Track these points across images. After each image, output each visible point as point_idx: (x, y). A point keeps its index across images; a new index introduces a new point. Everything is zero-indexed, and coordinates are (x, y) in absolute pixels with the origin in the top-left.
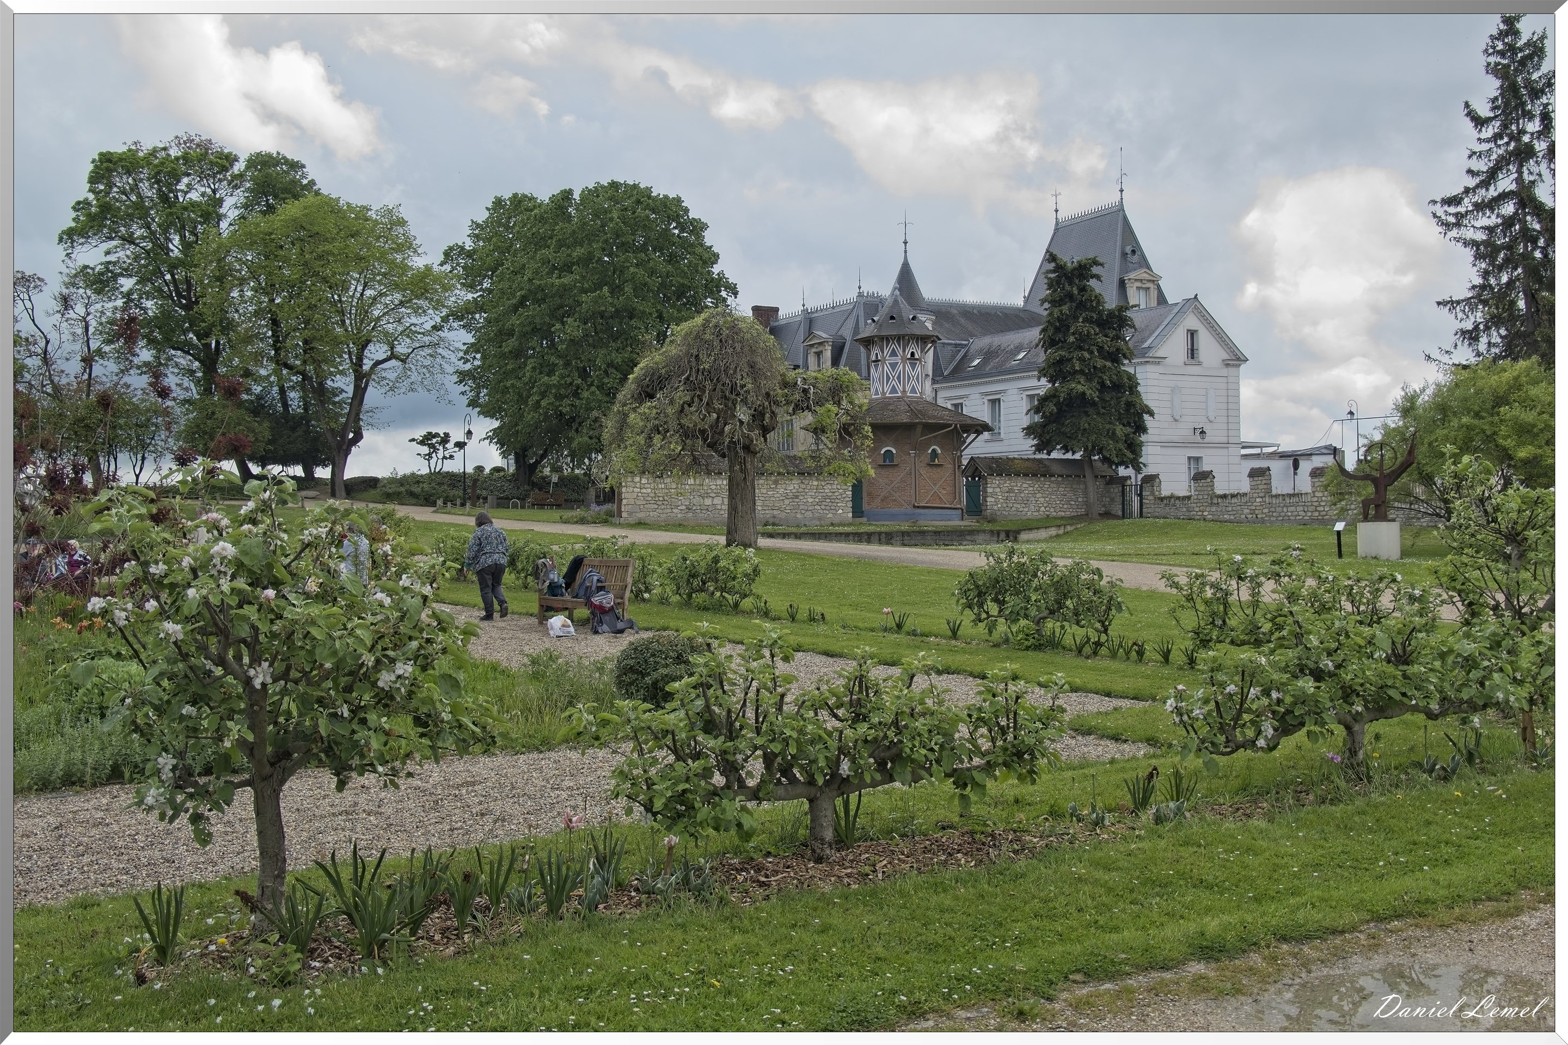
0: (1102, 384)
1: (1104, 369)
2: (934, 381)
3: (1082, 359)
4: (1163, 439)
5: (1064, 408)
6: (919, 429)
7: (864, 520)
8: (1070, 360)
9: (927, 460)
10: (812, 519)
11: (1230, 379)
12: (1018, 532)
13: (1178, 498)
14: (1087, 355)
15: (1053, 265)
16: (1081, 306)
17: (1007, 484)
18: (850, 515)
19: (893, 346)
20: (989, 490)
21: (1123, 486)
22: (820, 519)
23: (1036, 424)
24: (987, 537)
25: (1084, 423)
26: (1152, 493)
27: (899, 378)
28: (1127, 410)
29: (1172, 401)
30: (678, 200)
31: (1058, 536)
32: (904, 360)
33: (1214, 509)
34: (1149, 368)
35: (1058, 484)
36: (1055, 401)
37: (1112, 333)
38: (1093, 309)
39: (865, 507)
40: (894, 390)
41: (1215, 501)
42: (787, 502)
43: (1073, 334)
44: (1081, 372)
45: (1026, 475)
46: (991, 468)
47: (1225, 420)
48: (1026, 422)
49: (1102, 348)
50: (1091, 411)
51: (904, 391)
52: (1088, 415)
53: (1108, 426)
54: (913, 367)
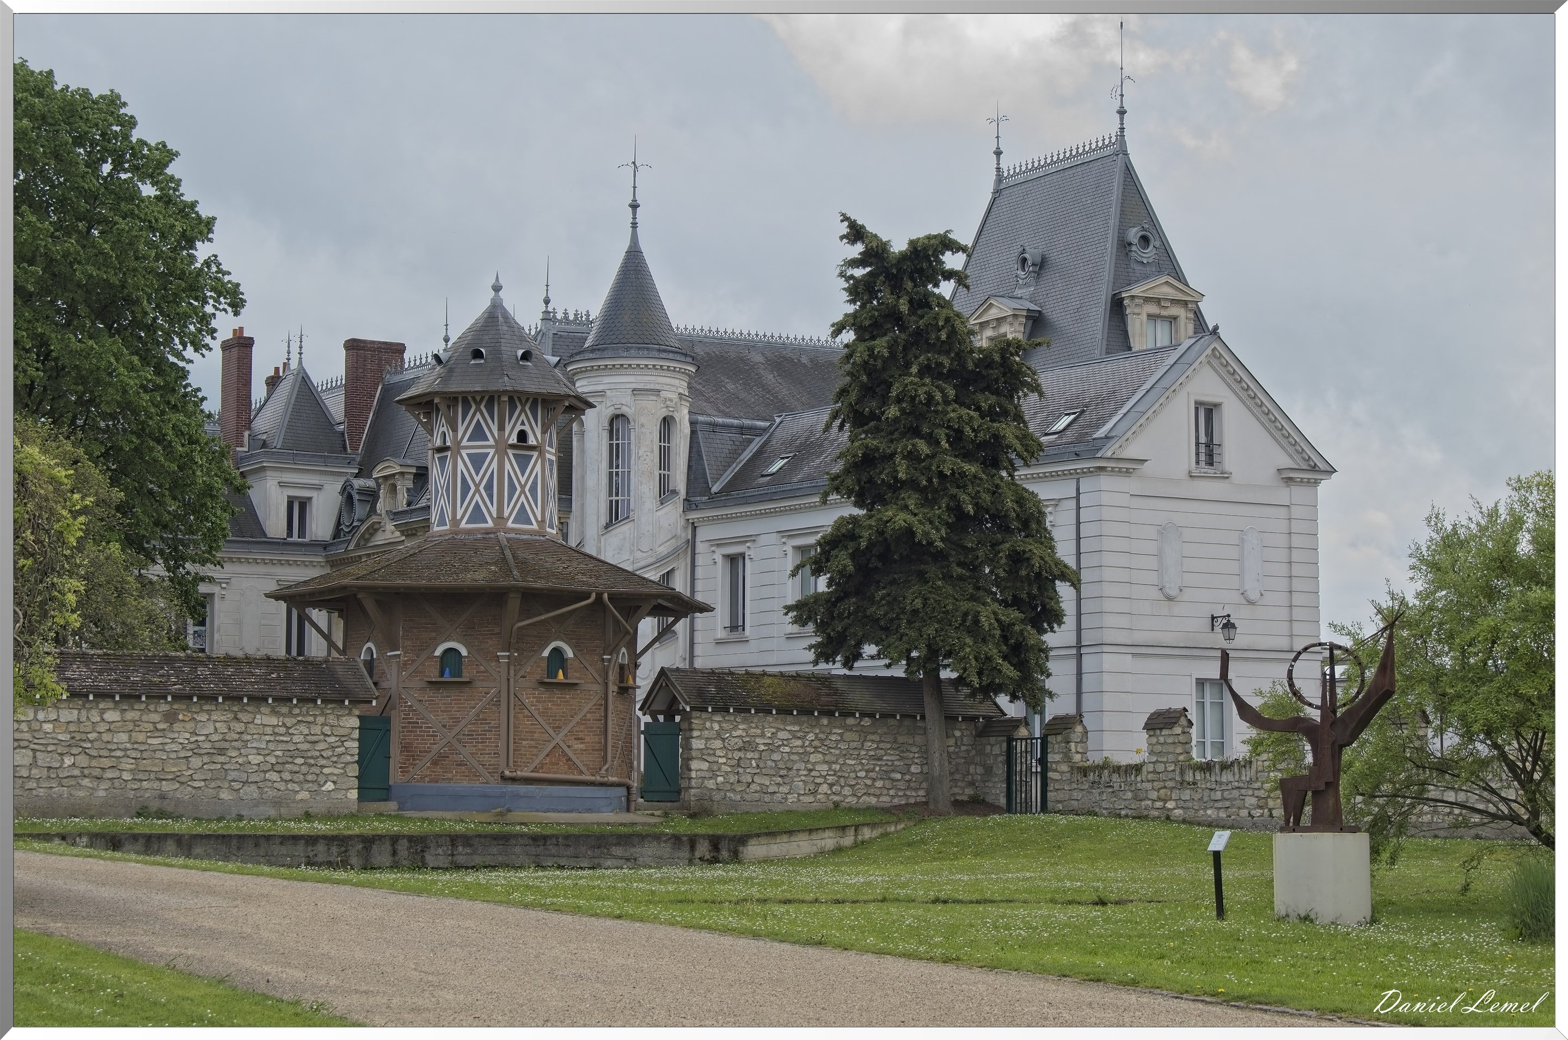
0: (956, 509)
1: (959, 479)
2: (689, 505)
3: (912, 456)
4: (1139, 637)
5: (874, 563)
6: (514, 603)
7: (392, 806)
8: (892, 456)
9: (540, 672)
10: (257, 803)
11: (1296, 512)
12: (743, 840)
13: (1117, 769)
14: (924, 448)
15: (859, 248)
16: (919, 339)
17: (740, 730)
18: (354, 794)
19: (478, 416)
20: (697, 744)
21: (1010, 740)
22: (277, 803)
23: (817, 597)
24: (665, 849)
25: (913, 599)
26: (1067, 757)
27: (489, 487)
28: (1013, 572)
29: (1159, 555)
30: (113, 101)
31: (839, 850)
32: (502, 448)
33: (1186, 795)
34: (1105, 482)
35: (864, 734)
36: (851, 546)
37: (987, 400)
38: (944, 347)
39: (396, 777)
40: (477, 515)
41: (1189, 777)
42: (196, 762)
43: (899, 400)
44: (912, 484)
45: (785, 711)
46: (701, 693)
47: (1283, 599)
48: (792, 593)
49: (959, 432)
50: (932, 570)
51: (500, 517)
52: (922, 577)
53: (965, 606)
54: (523, 462)
